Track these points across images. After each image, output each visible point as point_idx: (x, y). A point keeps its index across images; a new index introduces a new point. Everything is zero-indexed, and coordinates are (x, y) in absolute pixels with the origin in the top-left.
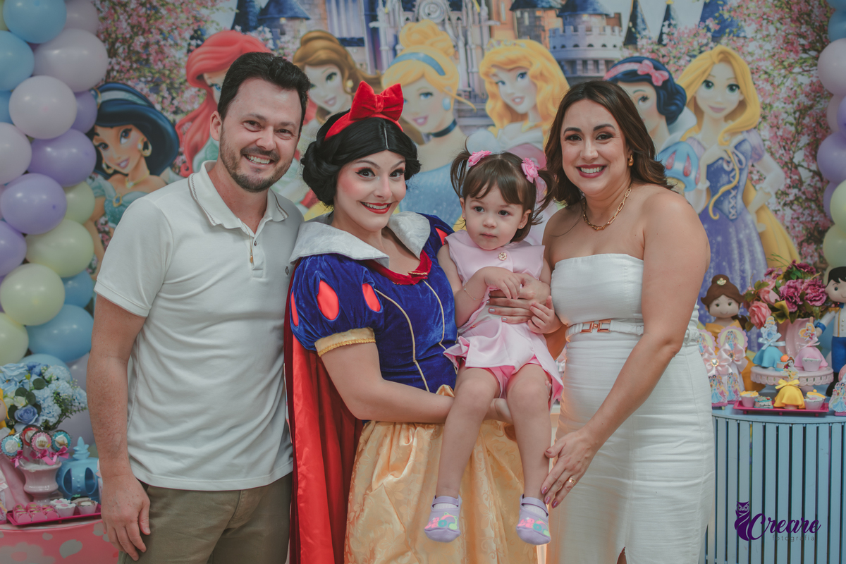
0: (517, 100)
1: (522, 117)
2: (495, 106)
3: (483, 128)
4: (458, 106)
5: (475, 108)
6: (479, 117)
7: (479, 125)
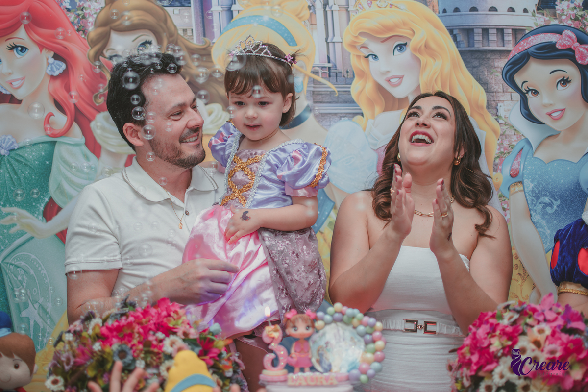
0: (394, 81)
2: (364, 88)
3: (346, 118)
4: (314, 87)
5: (336, 90)
6: (341, 103)
7: (341, 113)
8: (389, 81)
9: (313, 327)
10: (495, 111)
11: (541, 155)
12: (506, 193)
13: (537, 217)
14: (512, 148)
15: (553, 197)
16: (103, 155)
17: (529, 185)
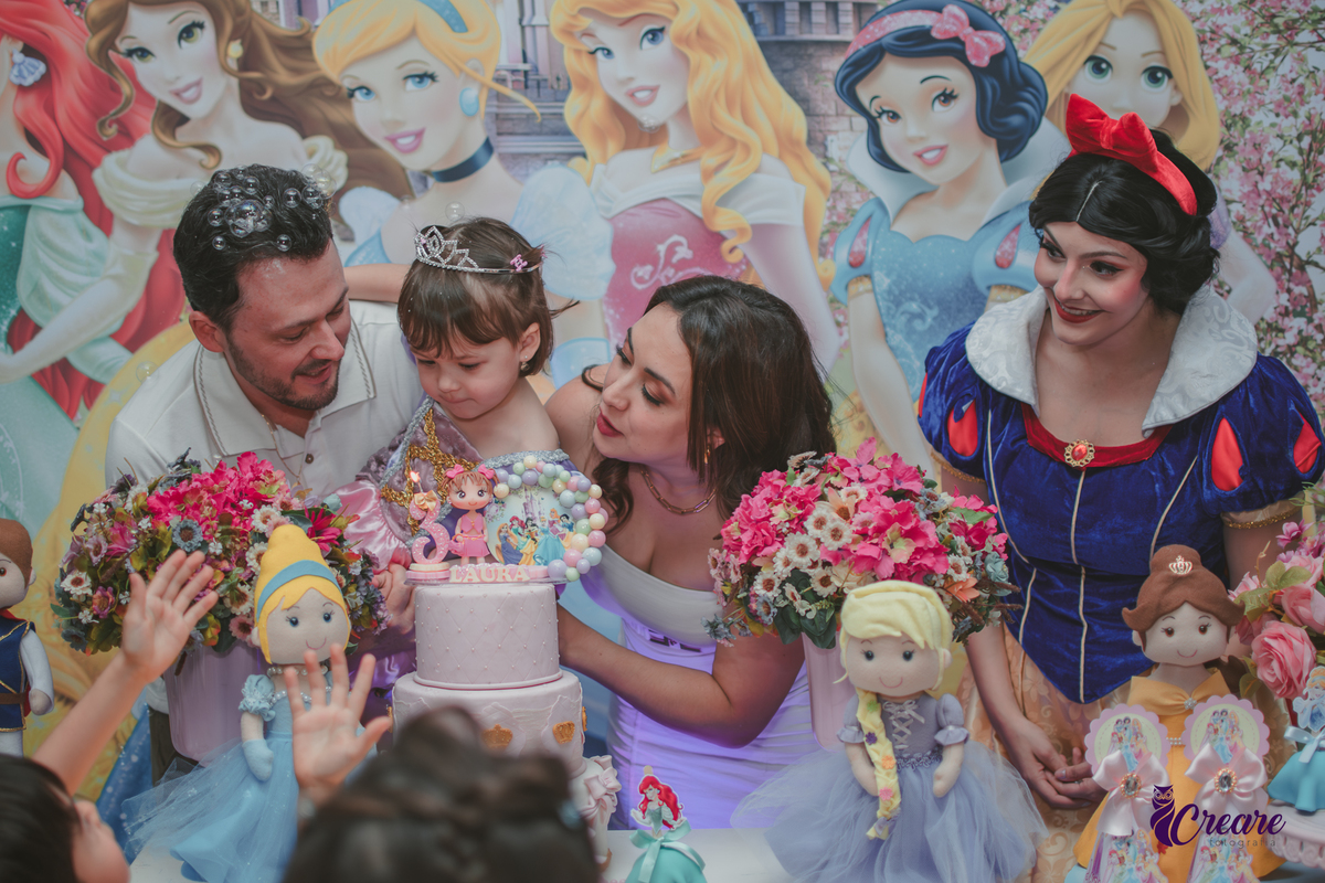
0: (641, 95)
1: (654, 136)
2: (587, 108)
3: (556, 162)
4: (498, 107)
5: (537, 112)
6: (547, 134)
7: (547, 153)
8: (632, 95)
9: (491, 491)
10: (821, 150)
11: (905, 227)
12: (841, 295)
13: (897, 339)
14: (853, 216)
15: (925, 302)
16: (117, 230)
17: (883, 281)
